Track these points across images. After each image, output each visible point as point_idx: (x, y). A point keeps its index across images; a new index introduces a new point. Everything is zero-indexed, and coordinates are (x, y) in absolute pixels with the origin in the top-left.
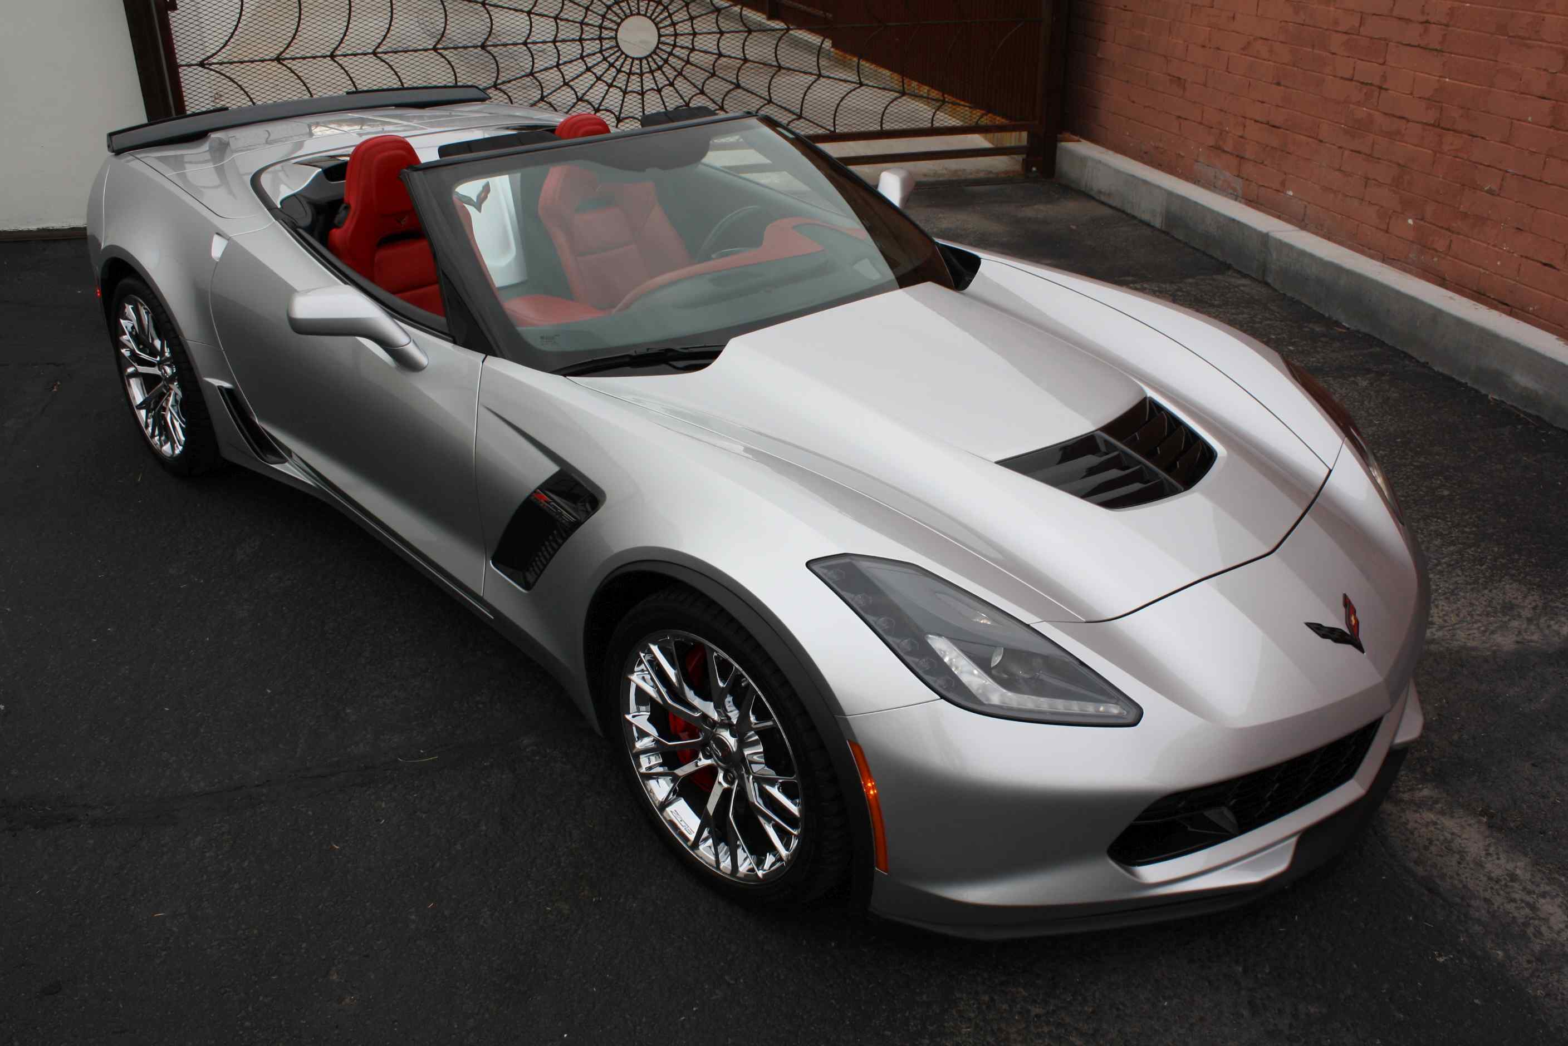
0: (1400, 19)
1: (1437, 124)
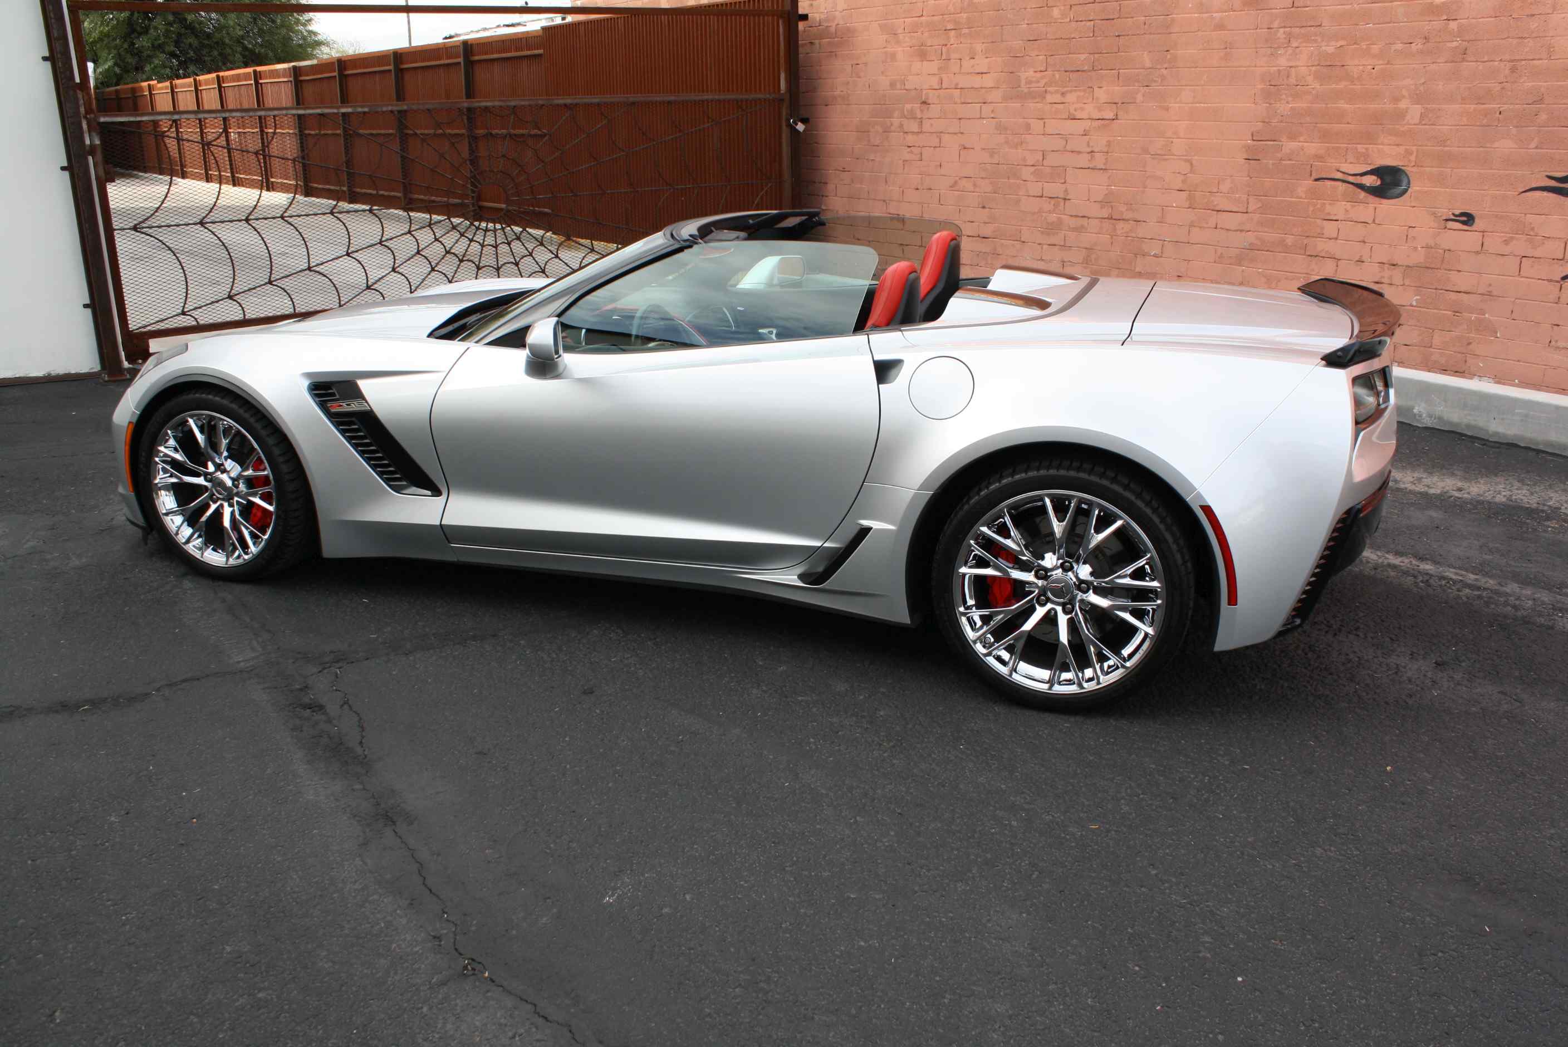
0: (1072, 152)
1: (1110, 217)
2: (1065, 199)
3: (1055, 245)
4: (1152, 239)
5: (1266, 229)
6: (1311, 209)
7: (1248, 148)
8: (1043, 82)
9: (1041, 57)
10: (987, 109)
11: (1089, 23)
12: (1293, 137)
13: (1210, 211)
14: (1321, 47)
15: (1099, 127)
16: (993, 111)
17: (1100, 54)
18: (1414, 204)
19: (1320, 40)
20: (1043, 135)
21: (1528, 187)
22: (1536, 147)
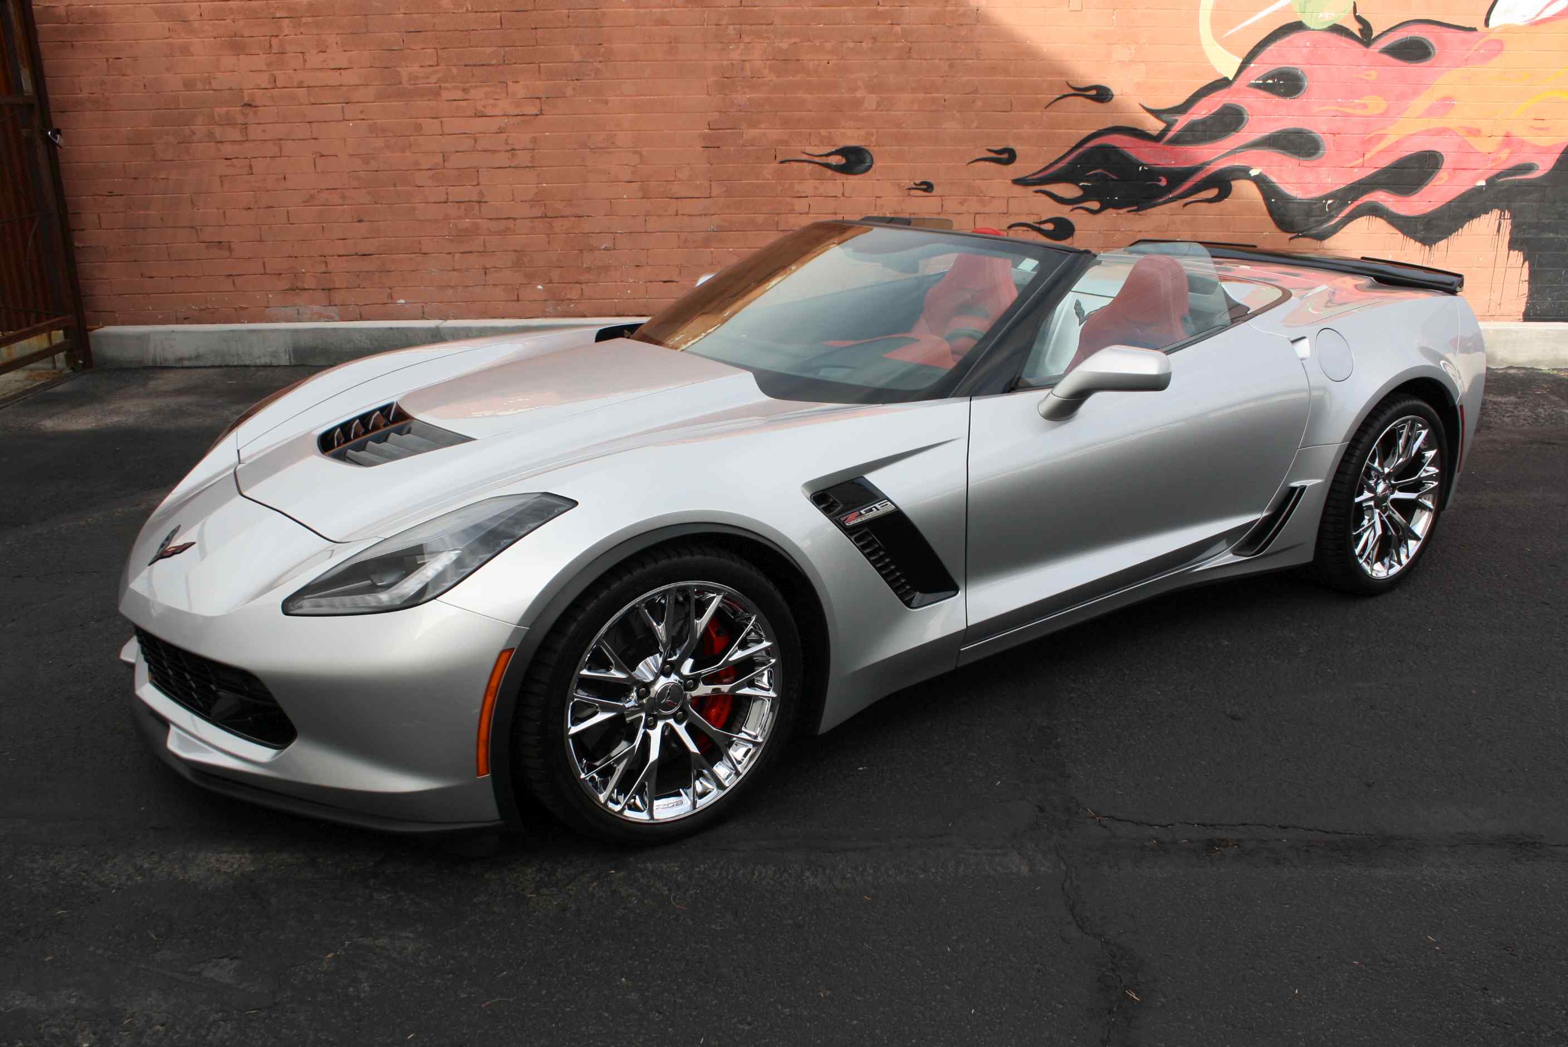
0: (485, 151)
1: (544, 216)
2: (480, 202)
3: (471, 252)
4: (601, 233)
5: (733, 211)
6: (780, 189)
7: (704, 137)
8: (433, 79)
9: (429, 51)
10: (352, 109)
11: (493, 14)
12: (753, 125)
13: (668, 199)
14: (774, 43)
15: (518, 123)
16: (362, 112)
17: (513, 48)
18: (879, 177)
19: (773, 37)
20: (441, 135)
21: (973, 159)
22: (977, 128)
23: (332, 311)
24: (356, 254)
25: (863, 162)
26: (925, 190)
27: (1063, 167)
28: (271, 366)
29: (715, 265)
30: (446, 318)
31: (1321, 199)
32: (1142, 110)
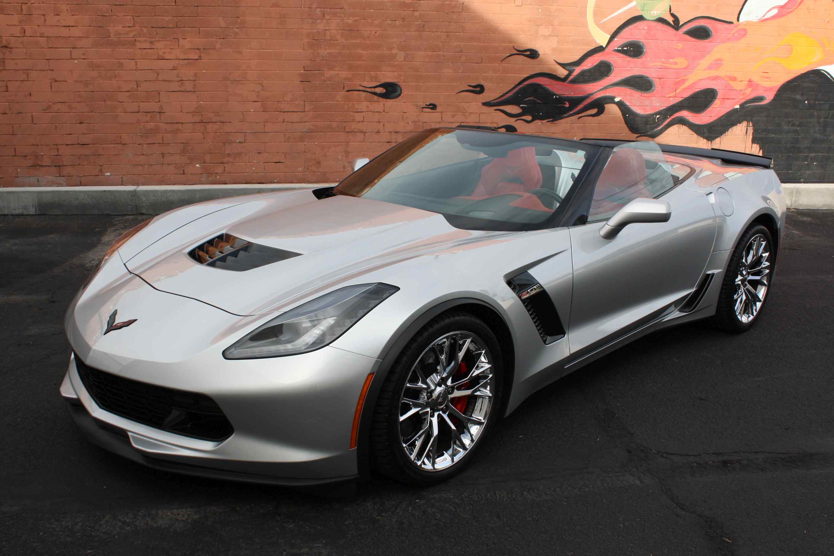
0: (164, 81)
1: (201, 121)
2: (160, 112)
3: (154, 144)
4: (236, 132)
5: (318, 120)
6: (346, 107)
7: (301, 75)
8: (131, 35)
9: (129, 17)
10: (75, 53)
12: (331, 68)
13: (278, 113)
14: (344, 20)
15: (186, 64)
16: (83, 54)
17: (183, 18)
18: (404, 101)
19: (343, 16)
20: (135, 70)
21: (460, 91)
22: (462, 72)
23: (62, 180)
24: (78, 144)
25: (395, 91)
26: (432, 109)
27: (511, 96)
28: (23, 215)
29: (307, 152)
30: (138, 184)
31: (653, 115)
32: (555, 63)
